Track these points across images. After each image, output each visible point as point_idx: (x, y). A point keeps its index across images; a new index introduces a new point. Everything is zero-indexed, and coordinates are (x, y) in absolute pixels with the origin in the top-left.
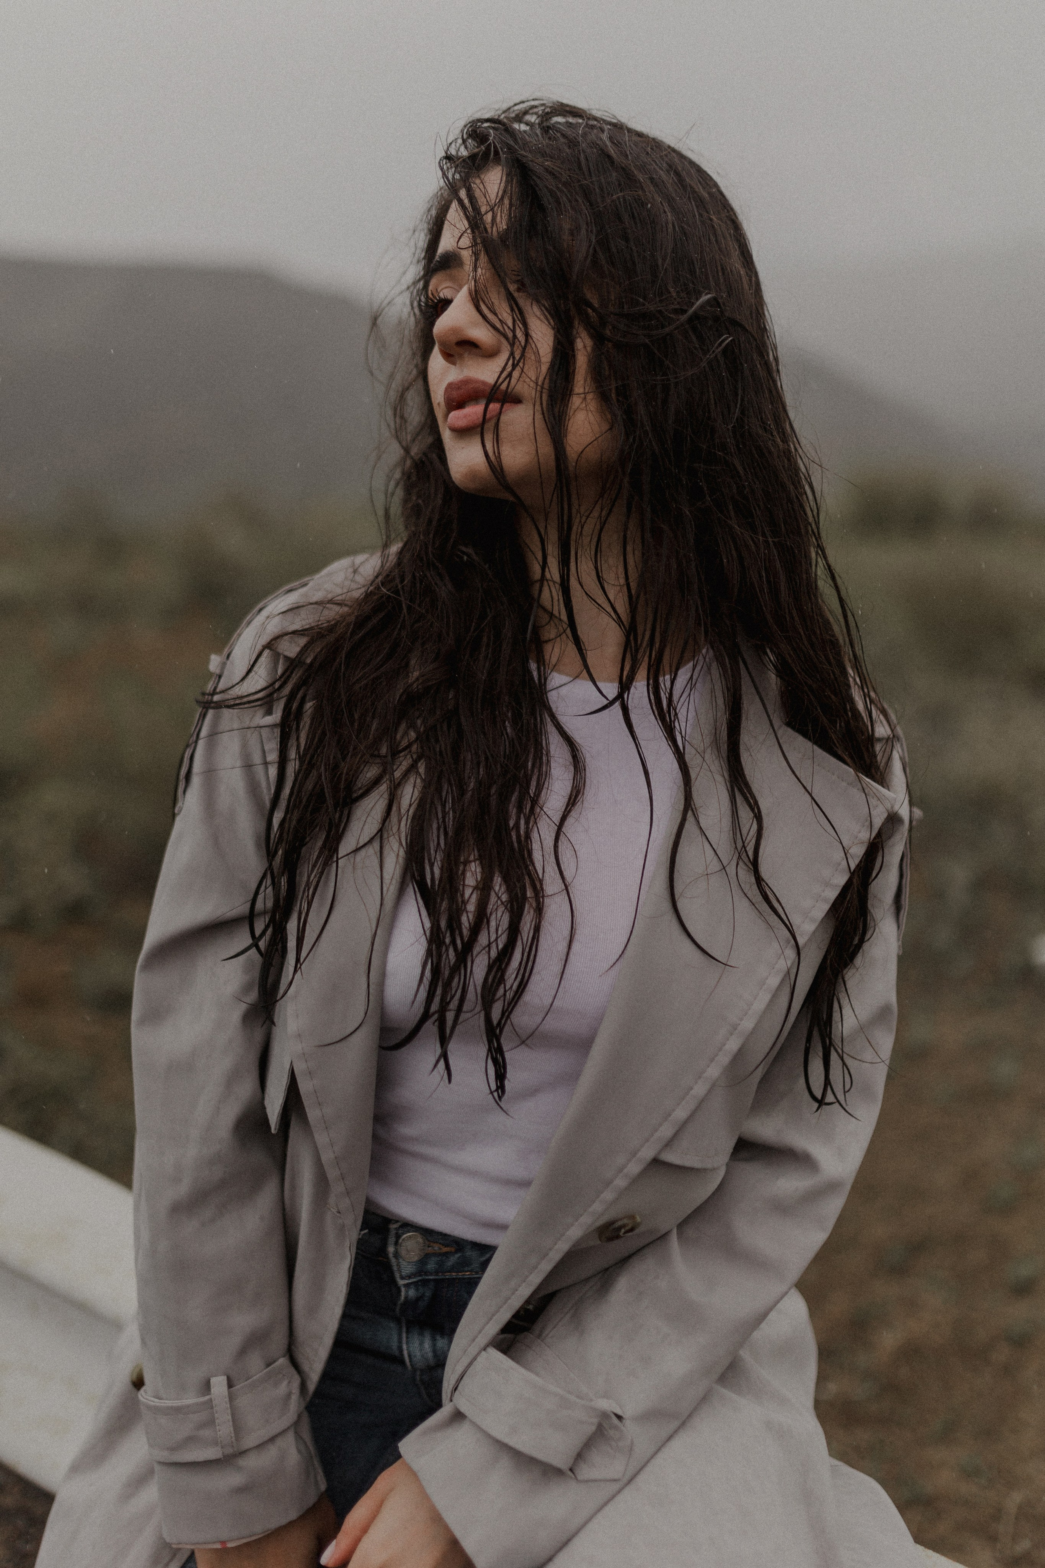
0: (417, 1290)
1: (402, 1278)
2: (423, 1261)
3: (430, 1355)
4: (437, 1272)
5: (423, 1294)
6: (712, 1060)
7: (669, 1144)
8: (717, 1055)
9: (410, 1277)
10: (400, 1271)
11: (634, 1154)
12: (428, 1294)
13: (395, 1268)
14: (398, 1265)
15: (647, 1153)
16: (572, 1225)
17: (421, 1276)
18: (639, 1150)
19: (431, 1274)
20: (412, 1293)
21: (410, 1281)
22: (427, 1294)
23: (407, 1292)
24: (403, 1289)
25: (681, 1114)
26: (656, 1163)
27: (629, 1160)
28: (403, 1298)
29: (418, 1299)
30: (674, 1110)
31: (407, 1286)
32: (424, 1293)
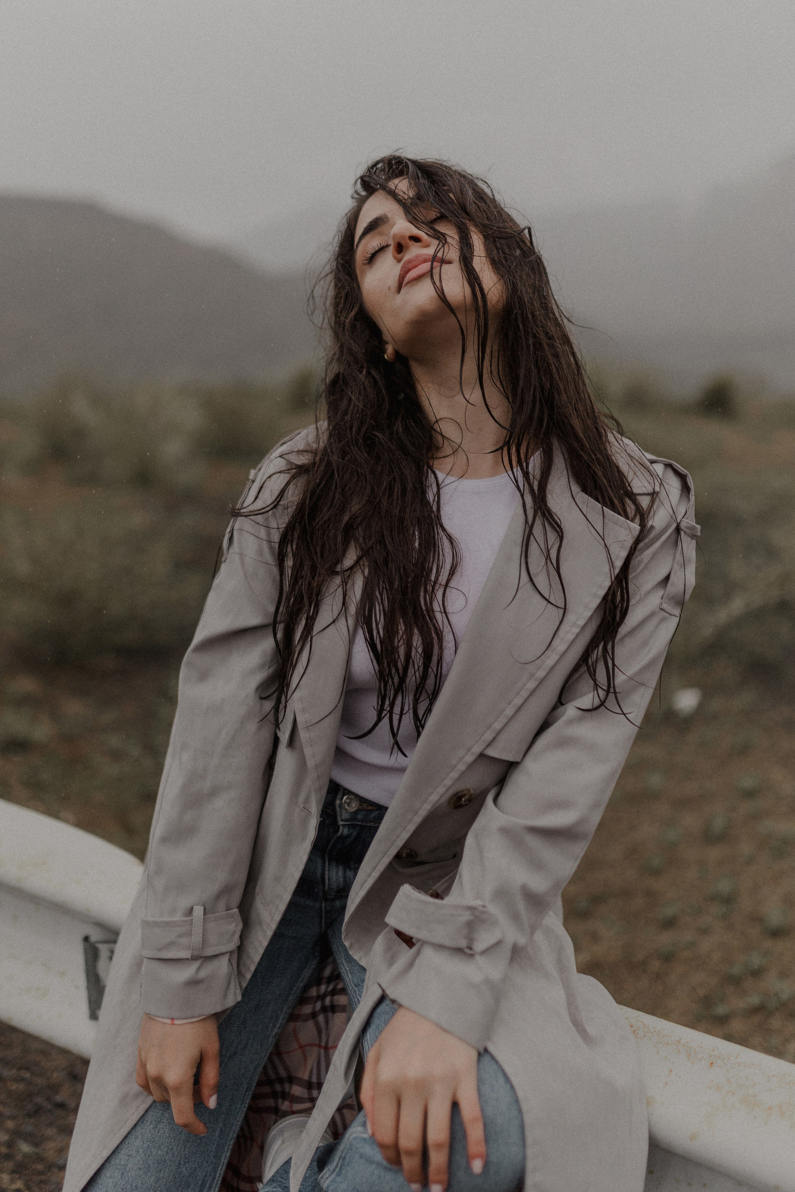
0: (349, 829)
1: (342, 820)
2: (356, 812)
3: (341, 880)
4: (362, 821)
5: (351, 835)
6: (518, 694)
7: (489, 745)
8: (521, 691)
9: (346, 821)
10: (341, 815)
11: (469, 750)
12: (355, 834)
13: (339, 814)
14: (341, 813)
15: (477, 749)
16: (432, 793)
17: (352, 821)
18: (472, 748)
19: (359, 821)
20: (346, 831)
21: (346, 823)
22: (353, 834)
23: (343, 830)
24: (341, 828)
25: (497, 726)
26: (482, 756)
27: (466, 754)
28: (339, 834)
29: (348, 836)
30: (494, 723)
31: (344, 825)
32: (352, 833)
